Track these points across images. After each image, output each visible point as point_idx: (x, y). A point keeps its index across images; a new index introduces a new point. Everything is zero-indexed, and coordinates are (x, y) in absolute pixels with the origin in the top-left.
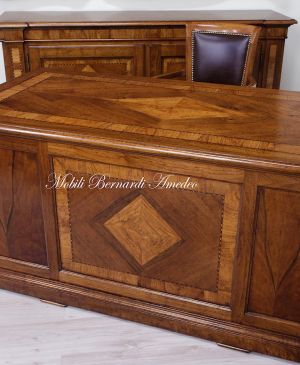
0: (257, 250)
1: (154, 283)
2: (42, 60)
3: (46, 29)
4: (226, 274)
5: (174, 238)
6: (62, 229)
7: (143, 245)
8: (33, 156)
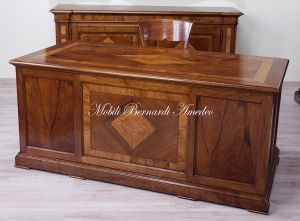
0: (199, 133)
1: (140, 160)
2: (80, 33)
3: (83, 15)
4: (182, 151)
5: (152, 130)
6: (85, 128)
7: (134, 135)
8: (71, 83)
